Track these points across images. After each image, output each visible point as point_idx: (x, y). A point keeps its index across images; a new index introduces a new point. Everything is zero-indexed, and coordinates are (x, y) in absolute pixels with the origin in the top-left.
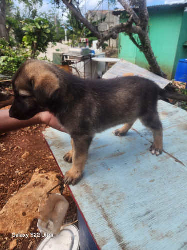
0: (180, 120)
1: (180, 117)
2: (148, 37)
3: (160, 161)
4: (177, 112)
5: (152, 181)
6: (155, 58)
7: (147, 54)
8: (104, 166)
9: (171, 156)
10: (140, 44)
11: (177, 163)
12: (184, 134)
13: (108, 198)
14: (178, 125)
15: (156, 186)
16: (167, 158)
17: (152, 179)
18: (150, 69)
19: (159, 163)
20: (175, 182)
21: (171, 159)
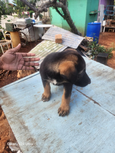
0: (93, 69)
1: (93, 67)
2: (68, 10)
3: (84, 105)
4: (91, 63)
5: (80, 124)
6: (74, 23)
7: (69, 21)
8: (45, 117)
9: (91, 99)
10: (63, 15)
11: (96, 104)
12: (98, 80)
13: (49, 147)
14: (93, 73)
15: (84, 127)
16: (89, 101)
17: (80, 122)
18: (71, 30)
19: (84, 106)
20: (96, 121)
21: (91, 101)
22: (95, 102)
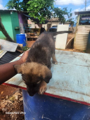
3: (60, 65)
6: (8, 34)
7: (4, 32)
17: (66, 72)
20: (72, 69)
21: (62, 63)
22: (64, 63)
